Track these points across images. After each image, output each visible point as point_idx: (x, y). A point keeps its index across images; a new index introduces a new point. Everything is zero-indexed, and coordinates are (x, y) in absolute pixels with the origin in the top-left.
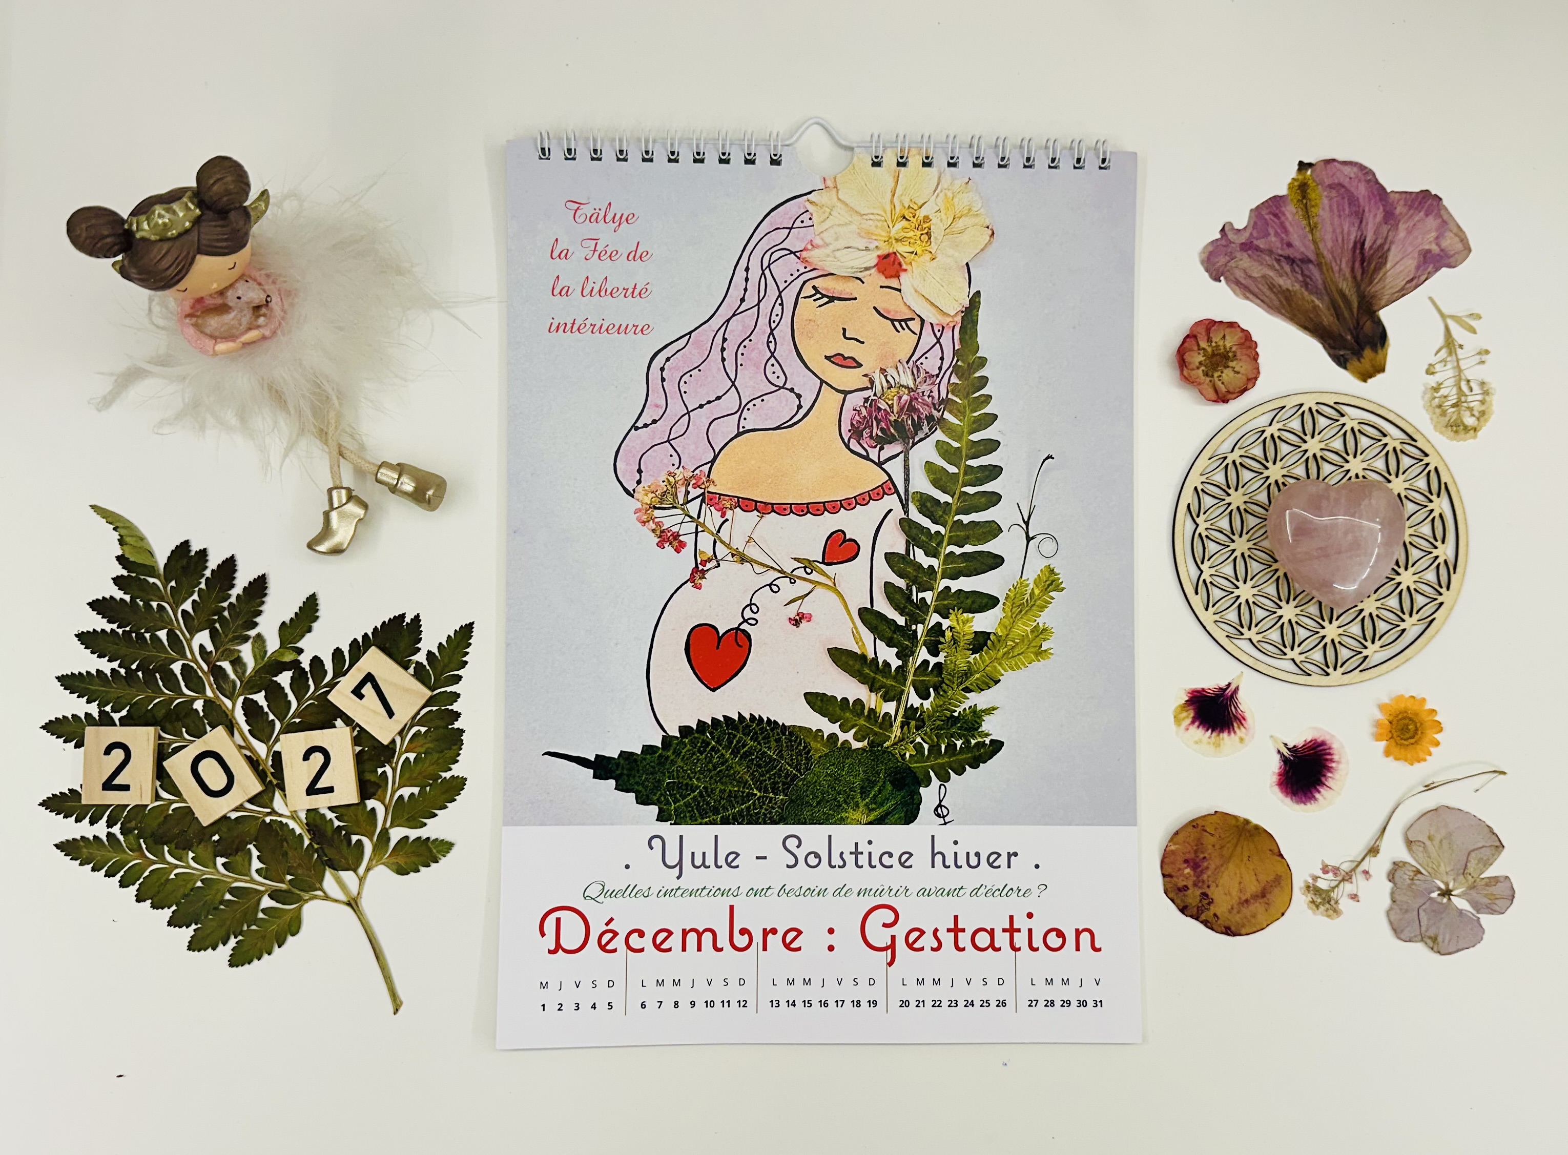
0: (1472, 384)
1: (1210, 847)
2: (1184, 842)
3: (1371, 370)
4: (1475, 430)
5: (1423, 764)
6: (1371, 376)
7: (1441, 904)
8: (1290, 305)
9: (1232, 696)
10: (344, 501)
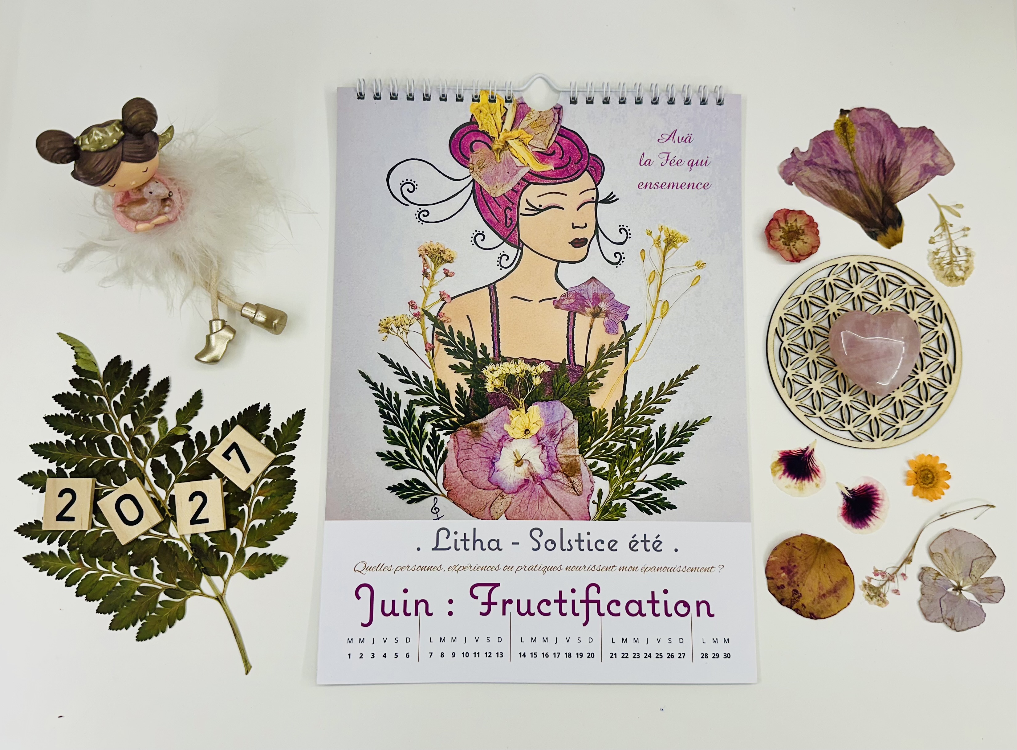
0: (960, 250)
1: (799, 558)
2: (781, 555)
3: (893, 241)
4: (963, 279)
5: (939, 500)
6: (893, 245)
7: (955, 596)
8: (839, 200)
9: (810, 456)
10: (220, 328)
